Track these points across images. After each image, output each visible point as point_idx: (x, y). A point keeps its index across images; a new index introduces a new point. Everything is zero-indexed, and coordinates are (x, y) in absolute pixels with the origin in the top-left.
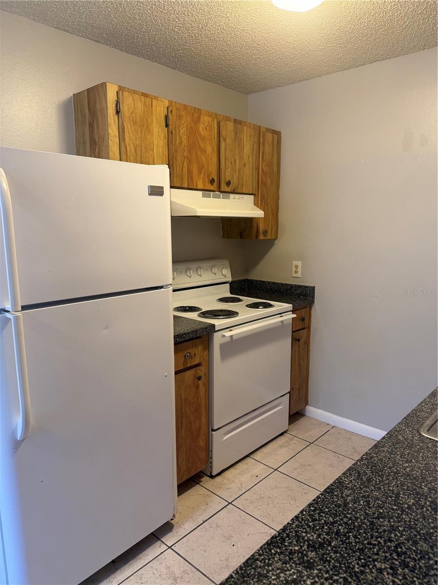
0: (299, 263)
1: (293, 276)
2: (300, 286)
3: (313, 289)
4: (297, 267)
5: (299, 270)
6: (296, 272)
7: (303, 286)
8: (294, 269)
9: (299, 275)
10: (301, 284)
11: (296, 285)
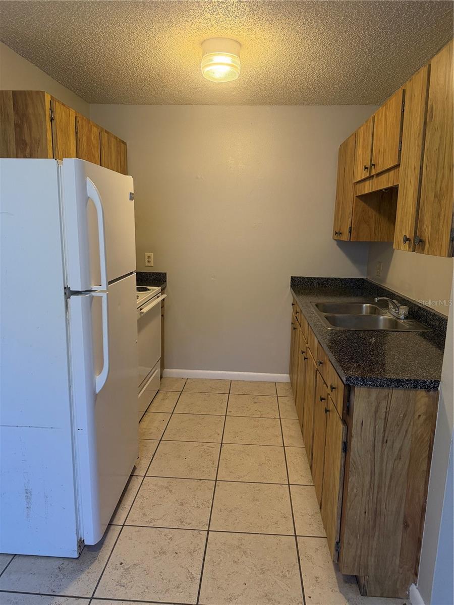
0: (152, 255)
1: (146, 265)
2: (154, 273)
3: (165, 275)
4: (149, 257)
5: (152, 260)
6: (149, 262)
7: (157, 273)
8: (147, 260)
9: (152, 264)
10: (155, 272)
11: (150, 273)
